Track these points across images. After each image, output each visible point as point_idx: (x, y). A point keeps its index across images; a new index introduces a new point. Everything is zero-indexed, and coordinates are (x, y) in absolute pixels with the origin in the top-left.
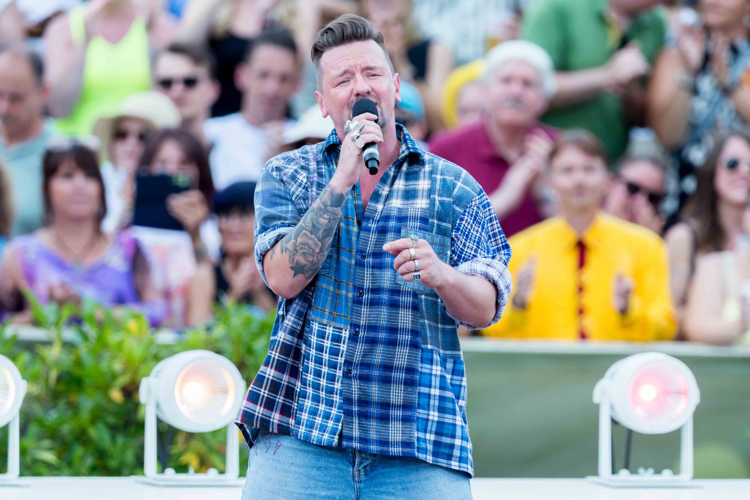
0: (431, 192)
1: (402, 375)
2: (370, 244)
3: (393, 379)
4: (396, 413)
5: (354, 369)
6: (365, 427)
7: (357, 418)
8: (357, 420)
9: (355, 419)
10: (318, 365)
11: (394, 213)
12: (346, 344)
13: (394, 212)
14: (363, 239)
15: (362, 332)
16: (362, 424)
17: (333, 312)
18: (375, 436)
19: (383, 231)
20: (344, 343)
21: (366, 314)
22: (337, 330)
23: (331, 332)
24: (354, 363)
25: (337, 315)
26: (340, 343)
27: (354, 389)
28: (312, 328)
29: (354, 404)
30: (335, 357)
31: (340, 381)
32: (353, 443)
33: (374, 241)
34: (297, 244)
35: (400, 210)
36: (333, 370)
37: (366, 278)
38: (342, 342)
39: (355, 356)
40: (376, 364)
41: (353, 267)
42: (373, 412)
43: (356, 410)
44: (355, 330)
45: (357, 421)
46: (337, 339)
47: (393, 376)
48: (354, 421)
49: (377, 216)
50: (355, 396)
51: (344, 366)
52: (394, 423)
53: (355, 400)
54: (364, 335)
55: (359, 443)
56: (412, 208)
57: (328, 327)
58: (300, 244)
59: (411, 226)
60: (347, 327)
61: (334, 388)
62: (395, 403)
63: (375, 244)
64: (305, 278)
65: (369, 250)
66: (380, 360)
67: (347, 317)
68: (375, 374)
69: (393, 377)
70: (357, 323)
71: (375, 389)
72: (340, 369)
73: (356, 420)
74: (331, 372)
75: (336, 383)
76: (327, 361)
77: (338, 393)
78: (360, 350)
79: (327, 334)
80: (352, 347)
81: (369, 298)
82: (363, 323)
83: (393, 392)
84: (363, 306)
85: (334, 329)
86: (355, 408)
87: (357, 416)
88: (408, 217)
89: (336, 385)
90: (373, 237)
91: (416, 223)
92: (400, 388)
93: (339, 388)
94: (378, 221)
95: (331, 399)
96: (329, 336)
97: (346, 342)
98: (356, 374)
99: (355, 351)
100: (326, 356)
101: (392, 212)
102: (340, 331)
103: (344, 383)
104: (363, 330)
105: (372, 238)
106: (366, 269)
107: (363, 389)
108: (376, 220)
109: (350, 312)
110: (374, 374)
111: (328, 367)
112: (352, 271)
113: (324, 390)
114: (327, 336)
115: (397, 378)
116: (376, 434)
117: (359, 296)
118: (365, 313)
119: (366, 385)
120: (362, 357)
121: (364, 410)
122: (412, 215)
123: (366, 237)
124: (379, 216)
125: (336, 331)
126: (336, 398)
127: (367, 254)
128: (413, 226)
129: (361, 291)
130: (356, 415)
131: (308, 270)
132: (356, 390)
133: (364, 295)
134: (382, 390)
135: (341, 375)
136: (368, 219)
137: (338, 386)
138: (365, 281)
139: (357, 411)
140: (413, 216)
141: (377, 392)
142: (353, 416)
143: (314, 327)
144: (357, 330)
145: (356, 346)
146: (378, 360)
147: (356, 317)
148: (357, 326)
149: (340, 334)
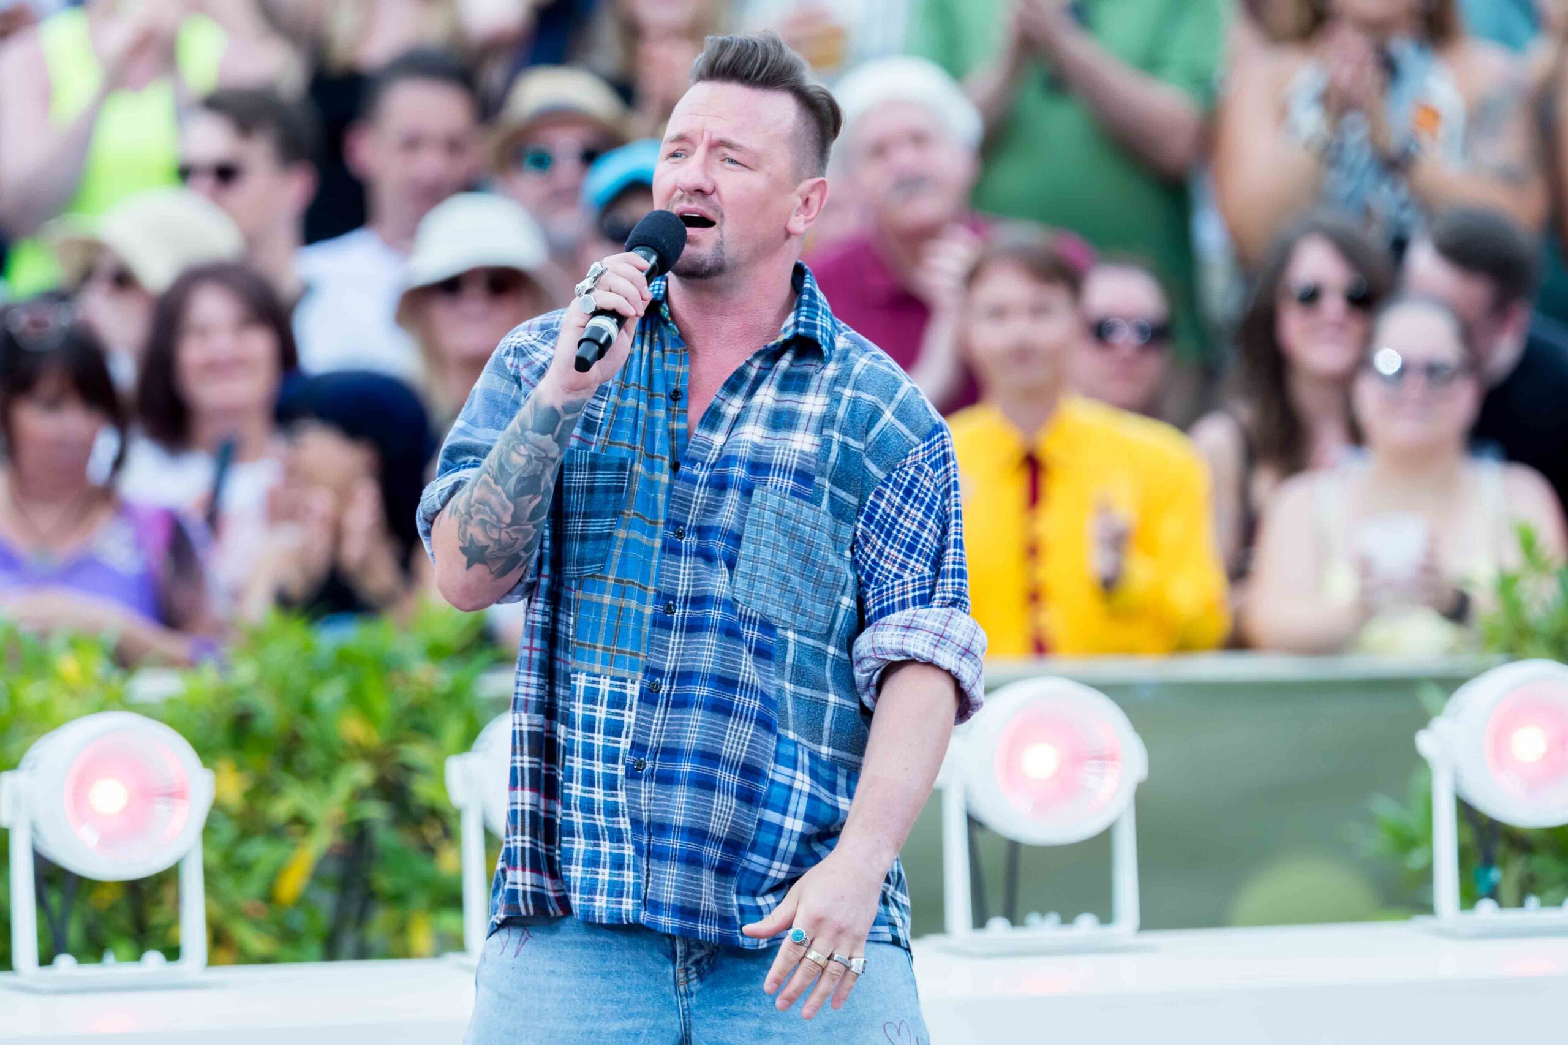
0: (826, 421)
1: (734, 780)
2: (695, 509)
3: (717, 783)
5: (648, 759)
10: (587, 761)
12: (636, 710)
13: (744, 451)
14: (681, 498)
15: (666, 685)
17: (610, 645)
19: (720, 486)
20: (631, 710)
21: (678, 649)
22: (618, 683)
23: (607, 688)
24: (650, 748)
25: (618, 651)
26: (624, 708)
27: (643, 801)
28: (575, 685)
29: (644, 831)
30: (614, 738)
31: (624, 787)
33: (701, 503)
34: (472, 501)
35: (757, 448)
36: (611, 765)
37: (681, 577)
38: (627, 706)
39: (652, 733)
40: (687, 748)
41: (656, 554)
42: (673, 847)
44: (652, 681)
46: (618, 701)
47: (717, 777)
49: (712, 457)
50: (645, 815)
51: (630, 754)
53: (645, 824)
54: (669, 691)
56: (782, 447)
57: (602, 680)
58: (475, 502)
59: (774, 484)
60: (636, 675)
62: (716, 831)
63: (704, 511)
64: (491, 573)
65: (692, 521)
66: (694, 741)
67: (637, 655)
68: (685, 770)
69: (717, 780)
70: (655, 666)
71: (681, 800)
72: (622, 763)
74: (608, 771)
75: (619, 792)
76: (601, 747)
77: (626, 813)
78: (660, 722)
79: (600, 693)
80: (645, 715)
81: (686, 617)
82: (670, 666)
83: (716, 805)
84: (673, 632)
85: (613, 681)
88: (770, 465)
89: (620, 795)
90: (701, 496)
91: (786, 481)
92: (728, 804)
93: (625, 800)
94: (713, 466)
96: (603, 696)
97: (634, 707)
98: (652, 770)
99: (651, 723)
100: (599, 739)
101: (741, 450)
102: (623, 684)
103: (631, 789)
104: (669, 681)
105: (698, 497)
106: (683, 558)
107: (659, 799)
108: (709, 463)
109: (644, 645)
110: (681, 770)
111: (604, 760)
112: (655, 562)
114: (599, 697)
115: (724, 781)
116: (675, 893)
117: (666, 613)
118: (676, 647)
119: (667, 792)
120: (665, 736)
121: (659, 842)
122: (778, 462)
123: (686, 494)
124: (715, 456)
125: (616, 686)
126: (625, 823)
127: (687, 528)
128: (779, 486)
129: (671, 602)
131: (492, 557)
132: (648, 801)
133: (677, 611)
134: (694, 802)
135: (625, 773)
136: (693, 461)
137: (622, 797)
138: (681, 582)
140: (780, 466)
141: (683, 807)
143: (577, 681)
144: (658, 679)
145: (654, 712)
146: (691, 741)
147: (656, 655)
148: (660, 673)
149: (623, 691)
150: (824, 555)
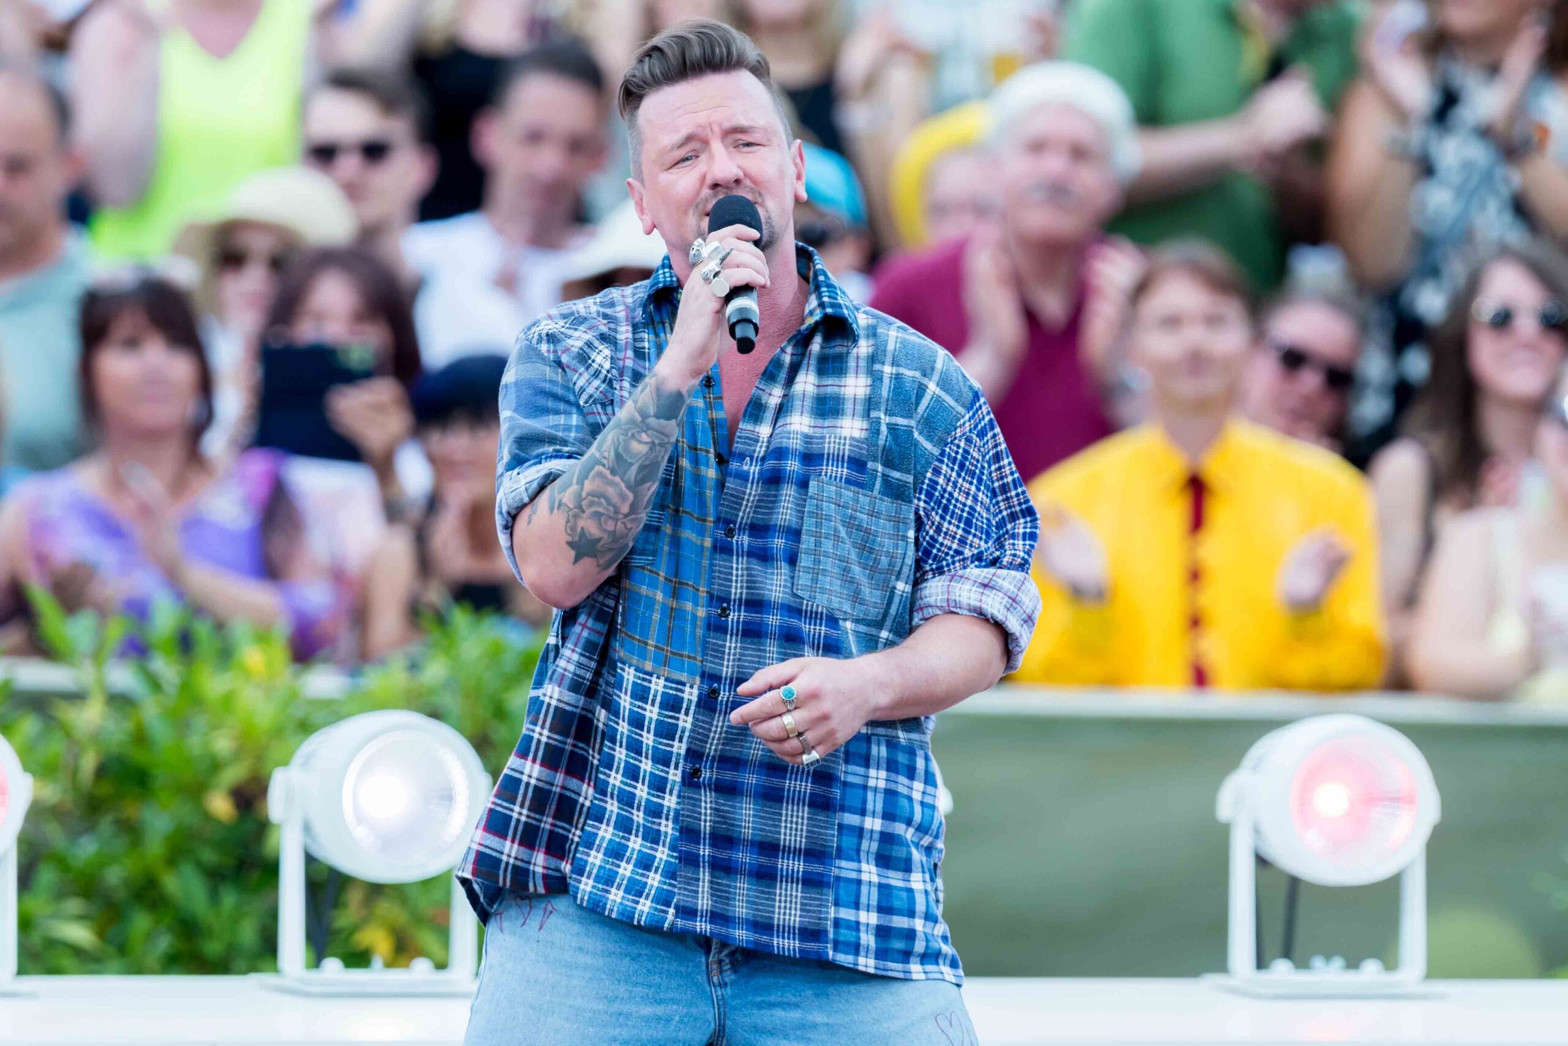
0: (872, 402)
1: (806, 787)
2: (747, 506)
3: (786, 793)
4: (791, 865)
5: (705, 767)
6: (725, 892)
7: (707, 870)
8: (707, 874)
9: (704, 872)
10: (633, 755)
11: (796, 444)
12: (692, 716)
13: (795, 441)
14: (732, 495)
15: (724, 691)
16: (718, 884)
17: (663, 645)
18: (744, 910)
19: (774, 479)
20: (687, 714)
21: (734, 655)
22: (674, 686)
23: (661, 689)
24: (706, 755)
25: (673, 653)
26: (679, 712)
27: (703, 811)
28: (622, 677)
29: (702, 841)
30: (667, 742)
31: (675, 792)
32: (696, 922)
33: (753, 501)
34: (584, 495)
35: (808, 439)
36: (662, 767)
37: (734, 578)
38: (683, 711)
39: (710, 741)
40: (752, 760)
41: (707, 554)
42: (742, 861)
43: (707, 853)
44: (711, 687)
45: (707, 878)
46: (672, 704)
47: (786, 787)
48: (701, 877)
49: (760, 450)
50: (706, 826)
51: (686, 760)
52: (787, 886)
53: (705, 834)
54: (728, 698)
55: (711, 922)
56: (833, 436)
57: (654, 679)
58: (588, 494)
59: (829, 474)
60: (694, 680)
61: (662, 806)
62: (790, 843)
63: (756, 507)
64: (598, 566)
65: (742, 518)
66: (760, 752)
67: (695, 658)
68: (750, 781)
69: (786, 790)
70: (711, 671)
71: (748, 812)
72: (676, 768)
73: (704, 875)
74: (657, 772)
75: (667, 796)
76: (651, 748)
77: (671, 817)
78: (719, 729)
79: (652, 692)
80: (703, 722)
81: (741, 620)
82: (727, 673)
83: (786, 821)
84: (729, 636)
85: (667, 684)
86: (704, 849)
87: (707, 867)
88: (823, 454)
89: (666, 799)
90: (753, 493)
91: (840, 470)
92: (800, 814)
93: (673, 805)
94: (763, 459)
95: (655, 827)
96: (655, 696)
97: (691, 712)
98: (710, 778)
99: (710, 730)
100: (648, 739)
101: (791, 441)
102: (680, 687)
103: (684, 797)
104: (727, 687)
105: (750, 494)
106: (735, 557)
107: (723, 811)
108: (758, 457)
109: (700, 649)
110: (746, 781)
111: (653, 761)
112: (706, 562)
113: (642, 808)
114: (651, 697)
115: (794, 791)
116: (747, 908)
117: (720, 615)
118: (732, 651)
119: (730, 803)
120: (723, 744)
121: (724, 855)
122: (831, 451)
123: (738, 491)
124: (763, 449)
125: (671, 688)
126: (666, 826)
127: (737, 526)
128: (834, 475)
129: (725, 605)
130: (707, 864)
131: (605, 549)
132: (709, 812)
133: (732, 614)
134: (762, 814)
135: (678, 779)
136: (742, 457)
137: (670, 802)
138: (734, 584)
139: (709, 855)
140: (833, 454)
141: (751, 819)
142: (699, 867)
143: (625, 675)
144: (716, 685)
145: (713, 719)
146: (756, 752)
147: (712, 659)
148: (715, 678)
149: (679, 694)
150: (881, 541)
